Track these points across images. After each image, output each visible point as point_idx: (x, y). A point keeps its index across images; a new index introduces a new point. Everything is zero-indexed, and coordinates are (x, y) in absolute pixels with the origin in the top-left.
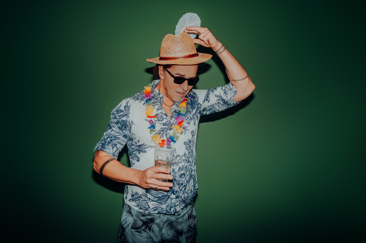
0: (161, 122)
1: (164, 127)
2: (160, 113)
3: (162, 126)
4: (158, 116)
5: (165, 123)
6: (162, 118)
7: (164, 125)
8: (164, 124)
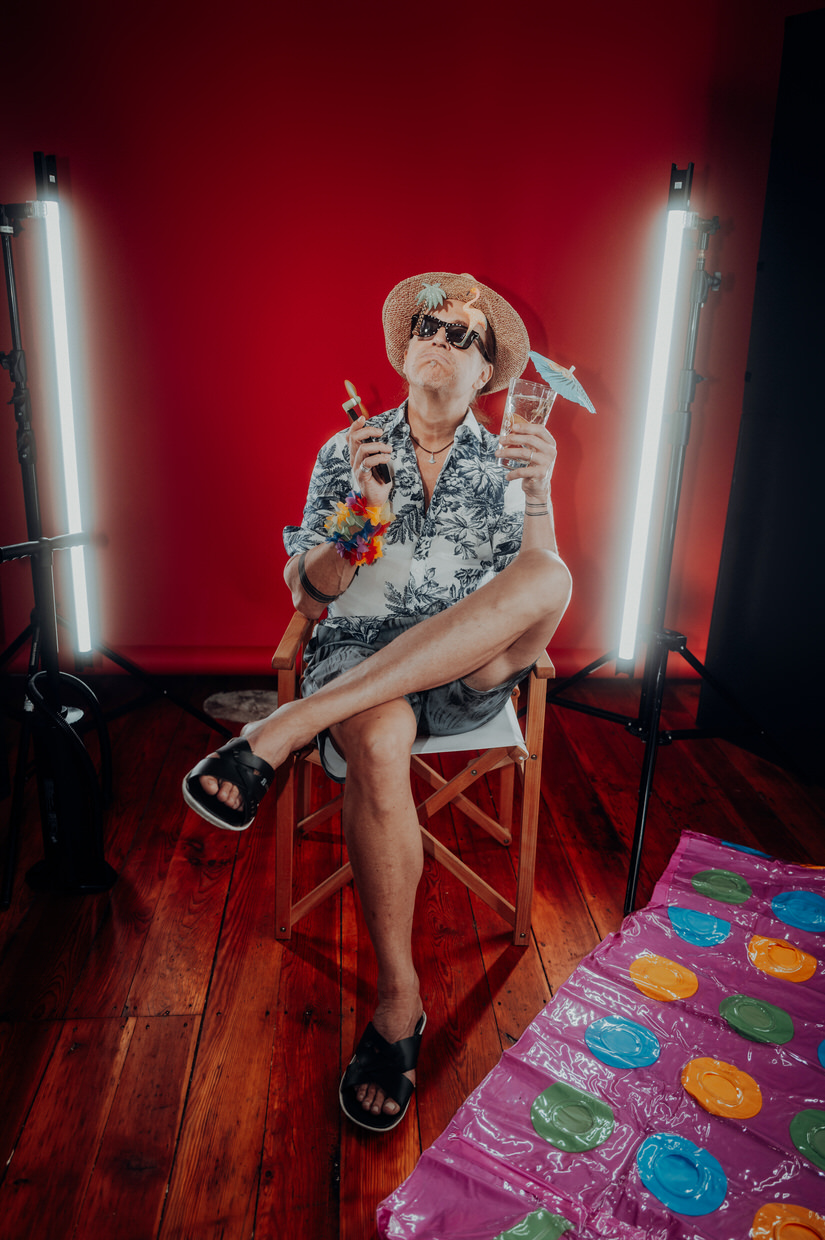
0: (408, 491)
1: (413, 502)
2: (408, 468)
3: (408, 501)
4: (404, 475)
5: (416, 493)
6: (411, 482)
7: (414, 497)
8: (414, 495)
